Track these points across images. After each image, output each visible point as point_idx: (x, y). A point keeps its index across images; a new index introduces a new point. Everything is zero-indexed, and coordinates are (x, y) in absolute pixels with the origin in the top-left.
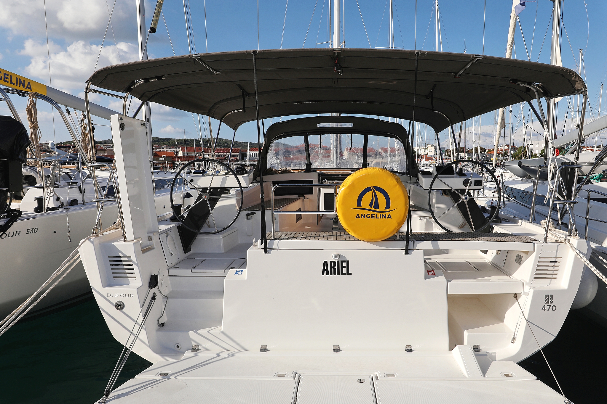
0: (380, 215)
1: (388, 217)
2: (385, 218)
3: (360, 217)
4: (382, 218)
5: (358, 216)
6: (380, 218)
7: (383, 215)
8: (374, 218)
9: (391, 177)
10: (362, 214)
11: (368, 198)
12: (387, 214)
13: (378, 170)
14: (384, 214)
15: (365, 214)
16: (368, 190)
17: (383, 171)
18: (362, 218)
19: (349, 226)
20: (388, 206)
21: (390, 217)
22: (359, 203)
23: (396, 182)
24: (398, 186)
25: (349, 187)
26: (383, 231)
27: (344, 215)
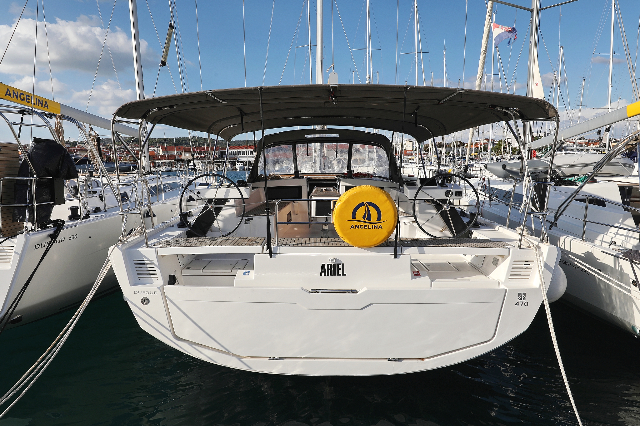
0: (372, 225)
1: (379, 228)
2: (377, 228)
3: (355, 227)
4: (374, 228)
5: (352, 227)
6: (372, 228)
7: (374, 225)
8: (367, 228)
9: (382, 194)
10: (356, 225)
11: (361, 211)
12: (379, 225)
13: (370, 188)
14: (376, 225)
15: (359, 225)
16: (362, 204)
17: (375, 189)
18: (356, 228)
19: (345, 234)
20: (379, 218)
21: (381, 227)
22: (354, 216)
23: (386, 198)
24: (388, 201)
25: (345, 202)
26: (375, 239)
27: (340, 226)
